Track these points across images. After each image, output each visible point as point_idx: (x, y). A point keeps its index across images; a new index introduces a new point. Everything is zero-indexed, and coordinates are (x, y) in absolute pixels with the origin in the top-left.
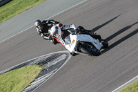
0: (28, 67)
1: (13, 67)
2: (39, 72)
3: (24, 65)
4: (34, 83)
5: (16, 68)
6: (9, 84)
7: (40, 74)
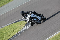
0: (21, 22)
1: (14, 22)
2: (25, 24)
3: (19, 21)
4: (23, 29)
5: (15, 22)
6: (12, 29)
7: (26, 25)
